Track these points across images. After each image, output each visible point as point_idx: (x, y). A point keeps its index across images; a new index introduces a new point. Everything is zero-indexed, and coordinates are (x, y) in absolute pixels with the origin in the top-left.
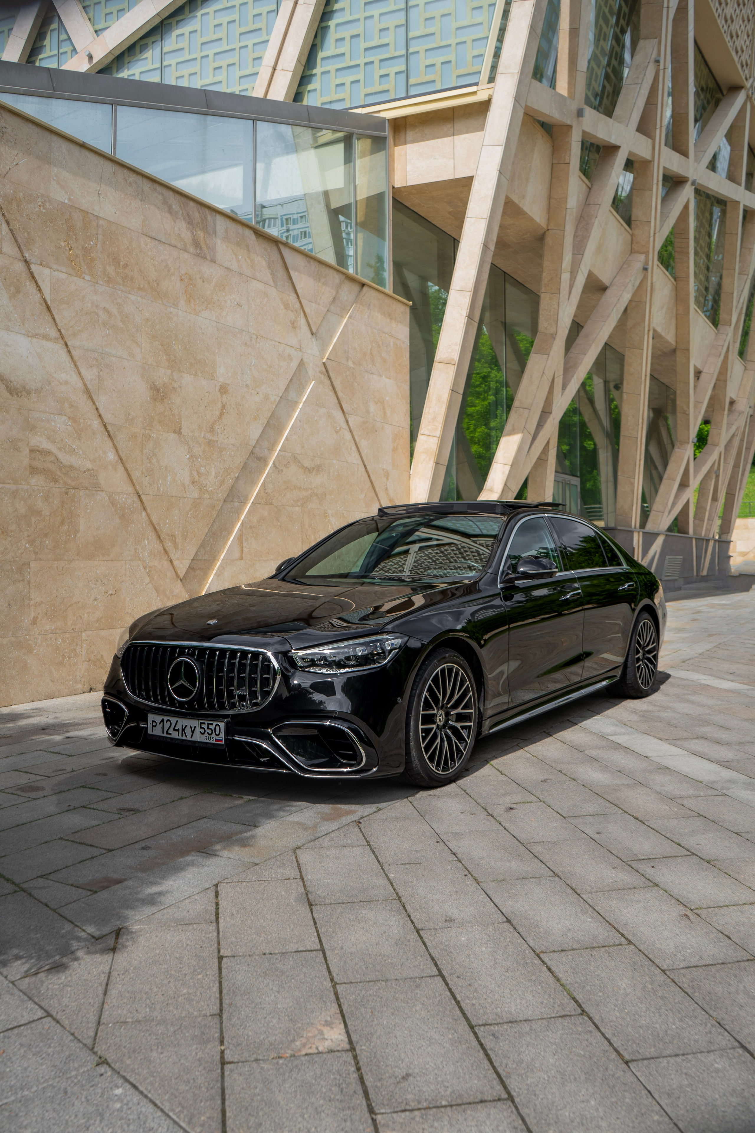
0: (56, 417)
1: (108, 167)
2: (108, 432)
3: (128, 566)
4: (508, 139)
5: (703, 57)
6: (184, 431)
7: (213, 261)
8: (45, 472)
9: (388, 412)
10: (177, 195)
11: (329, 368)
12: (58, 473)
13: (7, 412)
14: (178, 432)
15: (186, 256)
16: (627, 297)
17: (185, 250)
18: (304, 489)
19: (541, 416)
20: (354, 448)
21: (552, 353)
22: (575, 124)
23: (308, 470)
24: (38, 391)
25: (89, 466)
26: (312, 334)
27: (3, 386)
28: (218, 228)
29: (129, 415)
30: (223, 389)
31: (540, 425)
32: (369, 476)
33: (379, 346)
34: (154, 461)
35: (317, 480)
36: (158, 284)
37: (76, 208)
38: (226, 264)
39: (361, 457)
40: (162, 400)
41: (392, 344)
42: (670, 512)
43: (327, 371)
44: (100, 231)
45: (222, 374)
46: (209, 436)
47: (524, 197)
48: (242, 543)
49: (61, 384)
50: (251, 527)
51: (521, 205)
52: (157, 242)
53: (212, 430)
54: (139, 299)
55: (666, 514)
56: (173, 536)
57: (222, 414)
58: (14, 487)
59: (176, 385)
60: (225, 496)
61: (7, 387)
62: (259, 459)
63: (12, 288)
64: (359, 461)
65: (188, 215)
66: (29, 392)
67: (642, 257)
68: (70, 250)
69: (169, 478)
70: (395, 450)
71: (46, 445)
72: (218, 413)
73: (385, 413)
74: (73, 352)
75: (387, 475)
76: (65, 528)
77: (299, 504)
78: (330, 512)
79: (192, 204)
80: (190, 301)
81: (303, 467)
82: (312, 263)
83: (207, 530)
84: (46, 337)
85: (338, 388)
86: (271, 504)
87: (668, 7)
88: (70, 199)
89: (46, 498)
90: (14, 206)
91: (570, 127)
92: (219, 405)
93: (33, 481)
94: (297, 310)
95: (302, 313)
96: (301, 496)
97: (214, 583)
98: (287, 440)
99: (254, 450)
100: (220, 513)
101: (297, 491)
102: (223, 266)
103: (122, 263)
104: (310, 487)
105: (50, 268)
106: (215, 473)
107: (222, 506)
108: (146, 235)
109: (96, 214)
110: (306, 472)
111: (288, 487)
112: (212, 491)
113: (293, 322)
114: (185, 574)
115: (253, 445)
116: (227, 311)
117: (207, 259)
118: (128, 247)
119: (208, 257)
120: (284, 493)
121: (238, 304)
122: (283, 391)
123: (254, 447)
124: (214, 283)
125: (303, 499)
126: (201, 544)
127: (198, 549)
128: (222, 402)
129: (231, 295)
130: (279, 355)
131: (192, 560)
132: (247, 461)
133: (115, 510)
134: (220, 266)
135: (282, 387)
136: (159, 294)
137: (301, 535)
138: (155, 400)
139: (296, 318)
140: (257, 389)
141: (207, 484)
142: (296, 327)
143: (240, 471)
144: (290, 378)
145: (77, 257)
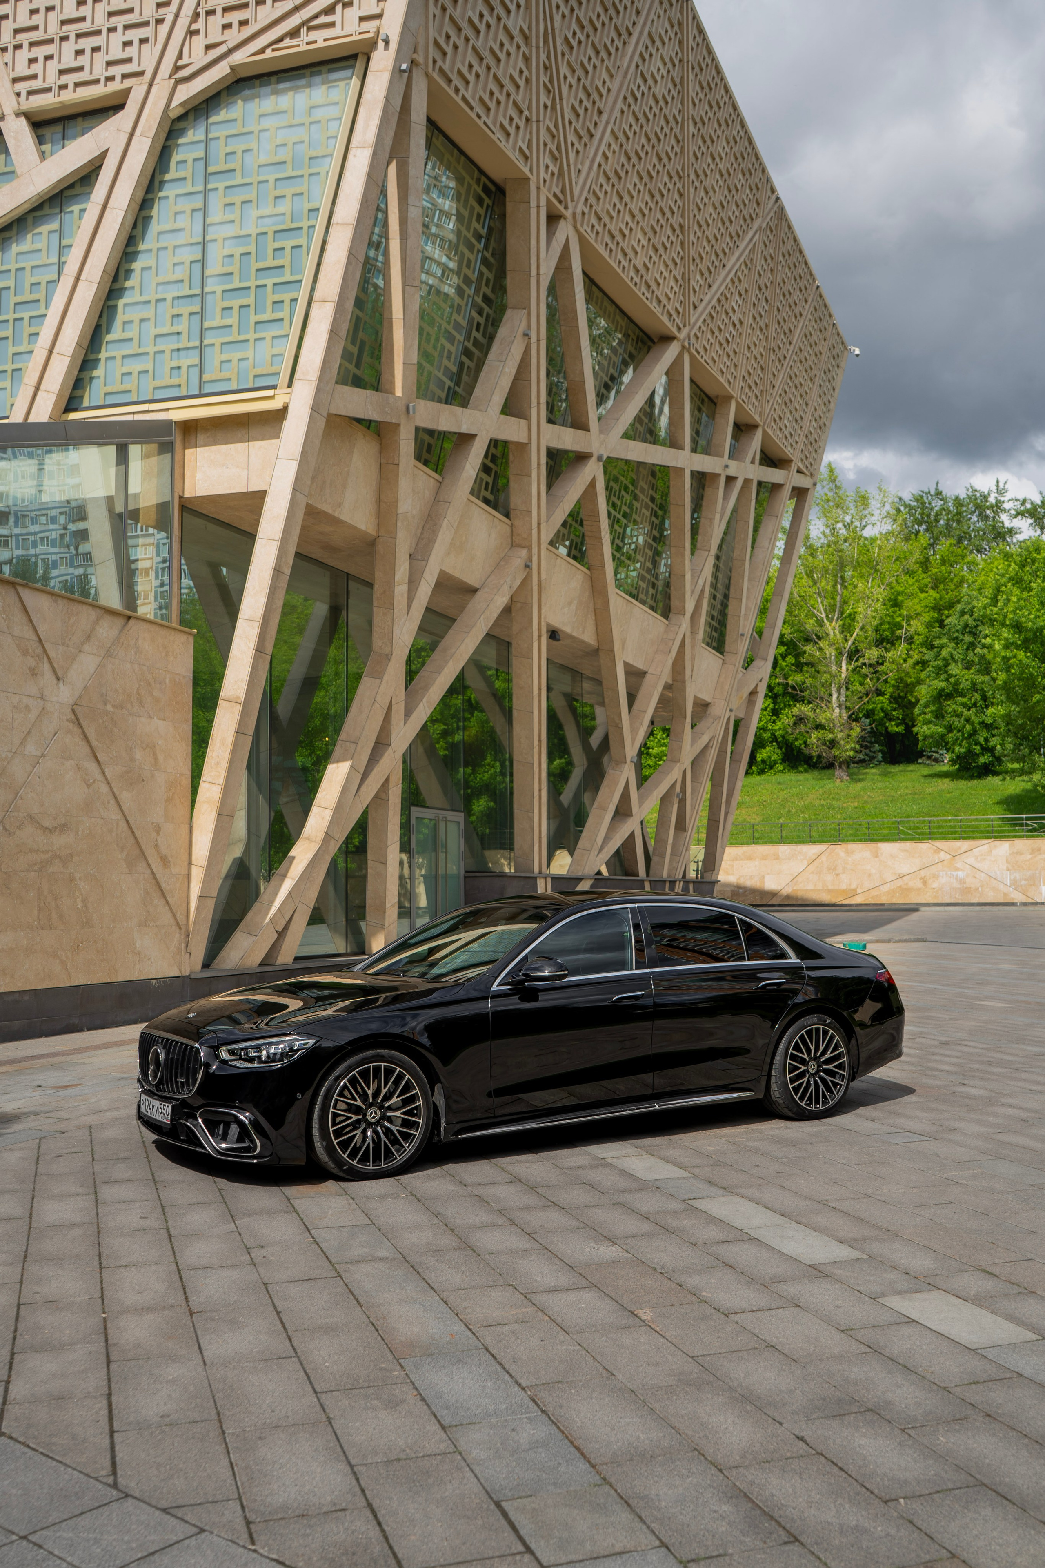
4: (304, 452)
5: (617, 306)
9: (161, 758)
11: (80, 715)
16: (501, 601)
18: (43, 852)
19: (375, 748)
20: (113, 801)
21: (386, 677)
22: (403, 421)
23: (50, 831)
26: (58, 679)
31: (373, 759)
32: (133, 832)
33: (149, 684)
35: (59, 841)
39: (122, 812)
41: (167, 681)
42: (601, 850)
43: (77, 719)
47: (340, 505)
51: (336, 515)
55: (595, 852)
64: (120, 816)
67: (524, 553)
70: (169, 800)
73: (156, 759)
75: (158, 829)
77: (36, 868)
78: (77, 875)
81: (41, 827)
82: (60, 601)
85: (92, 736)
87: (538, 274)
91: (398, 425)
94: (38, 656)
95: (45, 659)
96: (39, 860)
98: (21, 799)
101: (33, 854)
104: (51, 849)
110: (46, 832)
111: (21, 851)
113: (34, 669)
120: (16, 857)
122: (18, 745)
125: (41, 863)
130: (14, 707)
135: (17, 741)
137: (38, 902)
139: (37, 664)
142: (37, 673)
144: (27, 731)
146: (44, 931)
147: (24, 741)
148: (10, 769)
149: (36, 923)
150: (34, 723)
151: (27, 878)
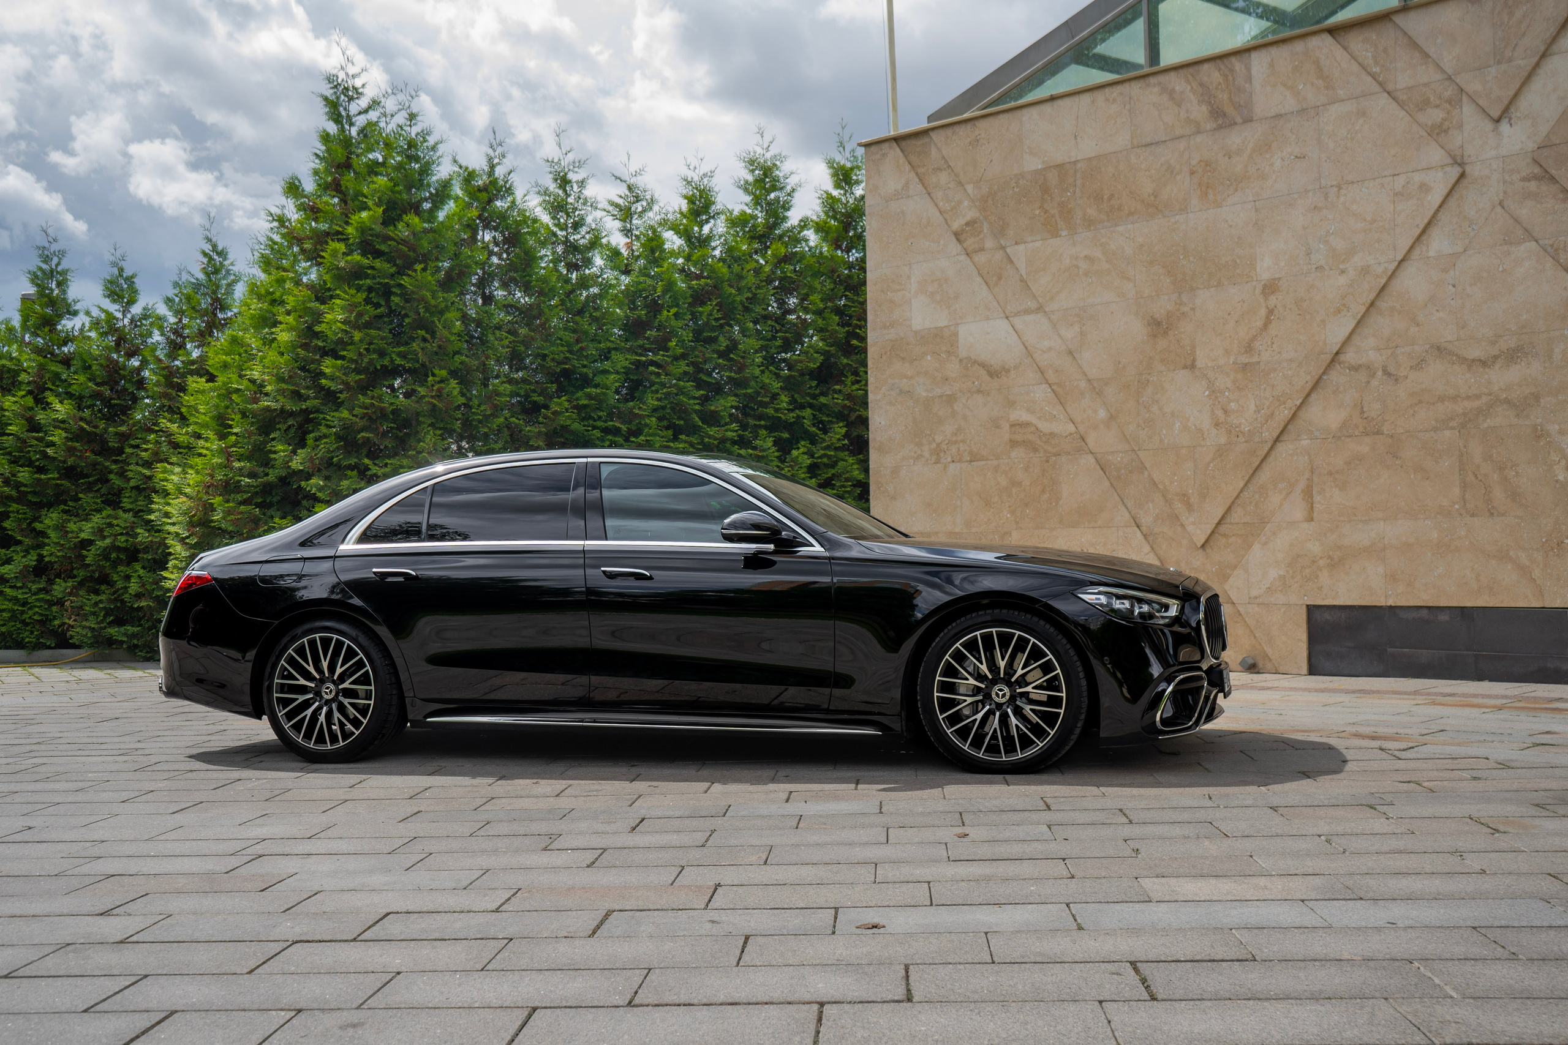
0: (1035, 387)
1: (1086, 98)
2: (1094, 388)
3: (1121, 533)
6: (1199, 364)
7: (1248, 120)
8: (1025, 443)
10: (1180, 71)
12: (1039, 442)
13: (988, 394)
14: (1192, 366)
15: (1199, 138)
17: (1198, 132)
18: (1468, 398)
24: (1016, 368)
25: (1071, 428)
27: (983, 372)
28: (1254, 72)
29: (1119, 363)
30: (1270, 288)
34: (1155, 408)
35: (1502, 378)
36: (1156, 197)
37: (1050, 167)
38: (1273, 113)
40: (1166, 333)
43: (1546, 171)
44: (1079, 175)
45: (1266, 268)
46: (1244, 359)
48: (1311, 496)
49: (1044, 352)
50: (1330, 473)
52: (1153, 146)
53: (1249, 349)
54: (1130, 226)
56: (1184, 495)
57: (1266, 326)
58: (995, 462)
59: (1185, 309)
60: (1275, 435)
61: (988, 371)
62: (1355, 368)
63: (995, 279)
65: (1201, 85)
66: (1008, 371)
68: (1045, 213)
69: (1177, 426)
71: (1025, 417)
72: (1259, 324)
74: (1052, 317)
76: (1046, 496)
77: (1454, 424)
78: (1553, 428)
79: (1206, 66)
80: (1206, 195)
81: (1463, 360)
83: (1242, 484)
84: (1027, 312)
86: (1379, 433)
88: (1043, 162)
89: (1026, 469)
90: (990, 201)
92: (1263, 312)
93: (1013, 454)
94: (1449, 101)
95: (1465, 99)
96: (1460, 411)
97: (1257, 553)
98: (1418, 325)
99: (1342, 358)
100: (1271, 459)
101: (1446, 403)
102: (1266, 118)
103: (1106, 197)
104: (1486, 391)
105: (1025, 243)
106: (1256, 406)
107: (1272, 448)
108: (1138, 147)
109: (1073, 160)
110: (1474, 367)
111: (1420, 402)
112: (1249, 430)
113: (1441, 124)
114: (1207, 541)
115: (1335, 352)
116: (1274, 177)
117: (1235, 124)
118: (1114, 175)
119: (1239, 120)
120: (1412, 411)
121: (1296, 157)
122: (1408, 248)
123: (1337, 353)
124: (1249, 150)
125: (1464, 414)
126: (1233, 502)
127: (1229, 509)
128: (1267, 307)
129: (1282, 152)
130: (1396, 194)
131: (1219, 523)
132: (1325, 377)
133: (1105, 473)
134: (1262, 119)
135: (1404, 244)
136: (1157, 208)
137: (1460, 475)
138: (1155, 336)
139: (1448, 113)
140: (1341, 267)
141: (1240, 424)
142: (1449, 128)
143: (1309, 395)
144: (1426, 221)
145: (1053, 216)
146: (1476, 519)
147: (1424, 237)
148: (1397, 285)
149: (1457, 506)
150: (1440, 206)
151: (1436, 440)
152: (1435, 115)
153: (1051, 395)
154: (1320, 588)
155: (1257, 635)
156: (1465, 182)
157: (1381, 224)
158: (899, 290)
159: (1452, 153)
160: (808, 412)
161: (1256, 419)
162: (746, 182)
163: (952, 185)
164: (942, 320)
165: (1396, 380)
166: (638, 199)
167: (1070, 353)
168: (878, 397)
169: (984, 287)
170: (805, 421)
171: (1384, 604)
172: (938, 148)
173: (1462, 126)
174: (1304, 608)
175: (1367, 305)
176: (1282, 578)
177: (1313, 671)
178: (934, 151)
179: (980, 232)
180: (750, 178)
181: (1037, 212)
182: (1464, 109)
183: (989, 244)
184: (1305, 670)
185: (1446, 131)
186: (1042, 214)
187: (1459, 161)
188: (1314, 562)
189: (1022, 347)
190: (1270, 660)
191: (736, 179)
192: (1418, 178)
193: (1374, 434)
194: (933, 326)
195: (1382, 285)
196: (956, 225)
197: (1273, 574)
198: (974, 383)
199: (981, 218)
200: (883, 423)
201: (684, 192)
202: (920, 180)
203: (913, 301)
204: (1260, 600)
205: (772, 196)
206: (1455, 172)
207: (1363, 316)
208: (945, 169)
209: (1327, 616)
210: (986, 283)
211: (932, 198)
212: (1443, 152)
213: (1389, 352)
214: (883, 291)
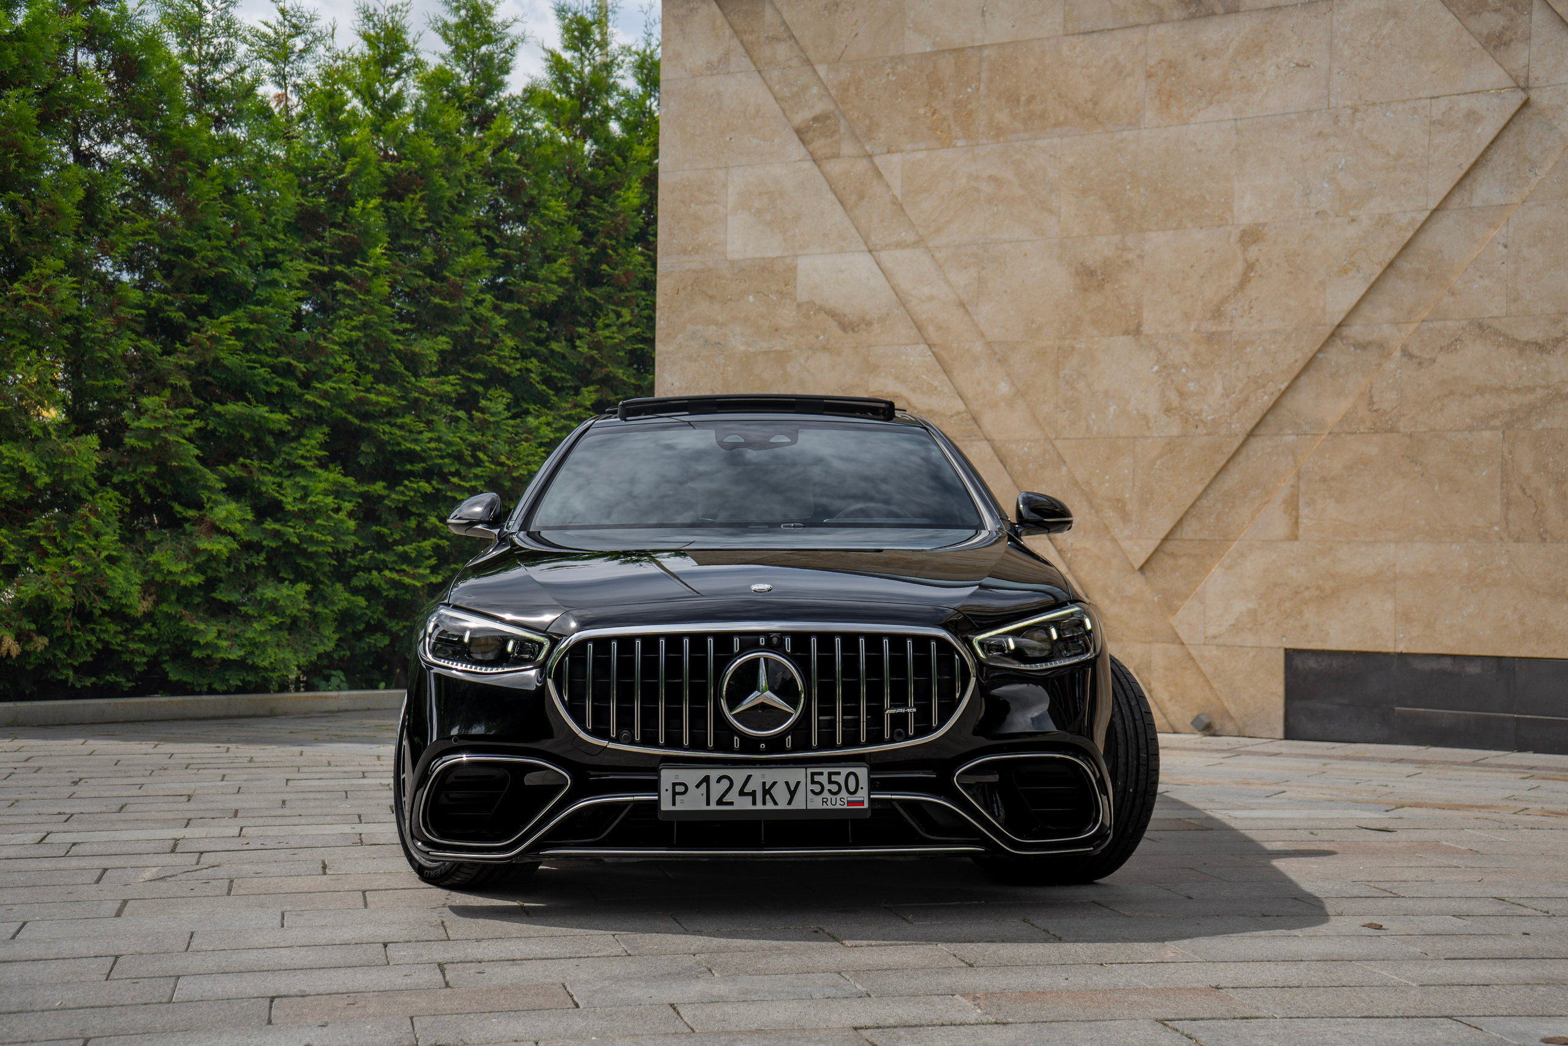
0: (909, 348)
2: (995, 353)
6: (1146, 329)
7: (1233, 10)
13: (839, 352)
15: (1162, 29)
17: (1161, 21)
18: (1517, 390)
24: (882, 320)
27: (832, 324)
29: (1033, 322)
30: (1251, 236)
34: (1081, 385)
37: (944, 51)
38: (1268, 3)
40: (1100, 286)
44: (985, 65)
45: (1246, 209)
46: (1210, 327)
48: (1296, 508)
49: (924, 301)
50: (1324, 480)
52: (1095, 35)
53: (1217, 313)
54: (1056, 141)
56: (1118, 500)
57: (1244, 281)
59: (1130, 256)
60: (1249, 427)
61: (840, 323)
62: (1364, 346)
63: (854, 197)
66: (869, 324)
68: (933, 114)
69: (1112, 409)
71: (891, 387)
72: (1233, 281)
74: (937, 254)
77: (1496, 422)
80: (1168, 106)
83: (1200, 489)
84: (900, 245)
86: (1392, 430)
88: (934, 44)
90: (852, 90)
92: (1240, 266)
95: (1537, 2)
96: (1505, 406)
97: (1216, 580)
98: (1453, 294)
99: (1345, 331)
100: (1241, 458)
101: (1487, 396)
102: (1258, 10)
103: (1023, 99)
104: (1543, 383)
105: (902, 152)
106: (1224, 389)
107: (1243, 444)
108: (1073, 34)
109: (977, 44)
110: (1528, 352)
111: (1452, 393)
112: (1213, 420)
113: (1501, 34)
114: (1147, 562)
115: (1337, 323)
116: (1265, 90)
117: (1214, 14)
118: (1036, 70)
119: (1219, 9)
120: (1439, 405)
121: (1298, 65)
122: (1445, 193)
123: (1340, 326)
124: (1231, 51)
125: (1512, 411)
126: (1187, 513)
127: (1180, 523)
128: (1246, 260)
129: (1278, 56)
130: (1433, 123)
131: (1166, 539)
132: (1320, 356)
133: (1005, 466)
134: (1251, 11)
135: (1440, 187)
136: (1096, 119)
137: (1502, 488)
138: (1085, 290)
139: (1512, 20)
140: (1351, 213)
141: (1201, 411)
142: (1511, 40)
143: (1297, 377)
144: (1472, 160)
145: (945, 119)
146: (1521, 545)
147: (1467, 182)
148: (1426, 242)
149: (1496, 528)
150: (1492, 142)
151: (1471, 443)
152: (1493, 22)
153: (930, 359)
154: (1305, 628)
155: (1215, 686)
156: (1528, 112)
157: (1410, 161)
158: (709, 203)
159: (1514, 74)
160: (534, 364)
161: (1224, 405)
162: (446, 25)
163: (795, 63)
164: (772, 248)
165: (1420, 364)
166: (298, 30)
167: (962, 305)
168: (671, 349)
169: (839, 208)
170: (532, 375)
171: (1391, 650)
172: (776, 9)
173: (1529, 38)
174: (1282, 653)
175: (1385, 265)
176: (1252, 613)
177: (1291, 733)
178: (769, 12)
179: (834, 132)
180: (453, 20)
181: (922, 111)
182: (1535, 17)
183: (848, 148)
184: (1280, 731)
185: (1507, 44)
186: (929, 114)
187: (1522, 84)
188: (1297, 593)
189: (893, 293)
190: (1231, 718)
191: (432, 18)
192: (1464, 103)
193: (1386, 432)
194: (759, 255)
195: (1406, 240)
196: (801, 117)
197: (1240, 607)
198: (817, 337)
199: (837, 112)
200: (677, 384)
201: (363, 29)
202: (747, 51)
203: (729, 218)
204: (1220, 641)
205: (483, 49)
206: (1518, 98)
207: (1378, 280)
208: (785, 40)
209: (1312, 663)
210: (842, 203)
211: (763, 79)
212: (1502, 71)
213: (1412, 327)
214: (683, 202)
